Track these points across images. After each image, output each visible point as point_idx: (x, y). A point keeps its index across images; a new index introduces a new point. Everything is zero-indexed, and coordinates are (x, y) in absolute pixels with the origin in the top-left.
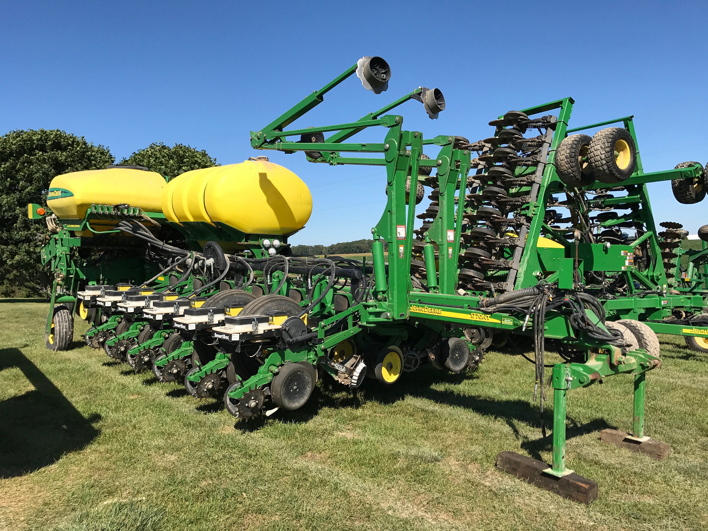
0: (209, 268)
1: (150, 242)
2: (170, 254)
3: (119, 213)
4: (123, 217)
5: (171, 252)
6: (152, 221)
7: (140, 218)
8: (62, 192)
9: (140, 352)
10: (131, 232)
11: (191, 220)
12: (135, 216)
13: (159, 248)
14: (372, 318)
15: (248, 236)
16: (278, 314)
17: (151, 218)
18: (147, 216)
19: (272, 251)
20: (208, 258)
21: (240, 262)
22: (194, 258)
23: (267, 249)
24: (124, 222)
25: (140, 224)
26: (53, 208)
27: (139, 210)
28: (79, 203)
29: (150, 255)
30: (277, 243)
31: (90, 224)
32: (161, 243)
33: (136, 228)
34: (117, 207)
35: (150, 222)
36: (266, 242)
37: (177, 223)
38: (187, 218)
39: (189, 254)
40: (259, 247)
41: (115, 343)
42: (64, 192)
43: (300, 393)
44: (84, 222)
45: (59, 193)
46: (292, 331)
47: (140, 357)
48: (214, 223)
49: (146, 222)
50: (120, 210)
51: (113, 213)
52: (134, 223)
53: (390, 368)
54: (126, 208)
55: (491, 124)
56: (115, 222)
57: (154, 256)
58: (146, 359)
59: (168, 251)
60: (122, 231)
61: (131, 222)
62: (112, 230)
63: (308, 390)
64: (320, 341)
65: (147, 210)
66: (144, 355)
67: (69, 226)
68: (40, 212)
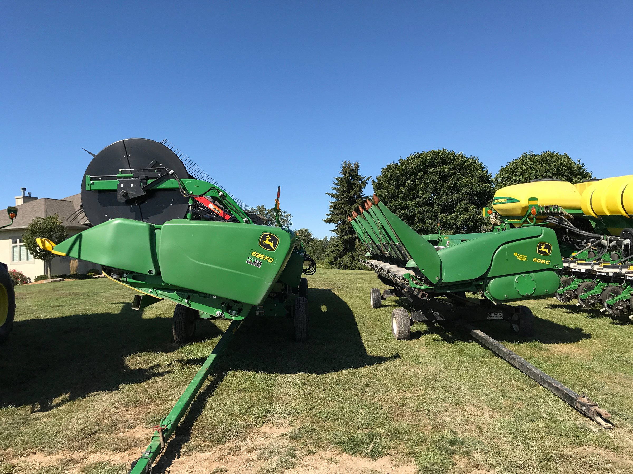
0: (626, 246)
1: (568, 228)
2: (583, 237)
3: (548, 211)
4: (551, 214)
5: (586, 236)
6: (570, 215)
7: (562, 213)
8: (508, 199)
9: (589, 297)
10: (558, 224)
11: (608, 214)
12: (559, 212)
13: (577, 233)
17: (568, 213)
18: (565, 212)
20: (625, 239)
22: (609, 240)
24: (551, 217)
25: (564, 218)
26: (499, 209)
27: (561, 209)
28: (524, 206)
29: (566, 239)
31: (529, 219)
32: (578, 230)
33: (561, 221)
34: (547, 207)
35: (568, 216)
37: (593, 217)
38: (604, 213)
39: (602, 237)
41: (564, 292)
42: (510, 200)
44: (525, 218)
45: (506, 200)
47: (588, 300)
48: (629, 216)
49: (565, 216)
50: (549, 209)
51: (545, 211)
52: (559, 217)
54: (556, 208)
56: (545, 217)
57: (570, 239)
58: (592, 301)
59: (584, 235)
60: (550, 222)
61: (557, 217)
62: (543, 222)
65: (566, 208)
66: (591, 299)
67: (509, 220)
68: (489, 212)
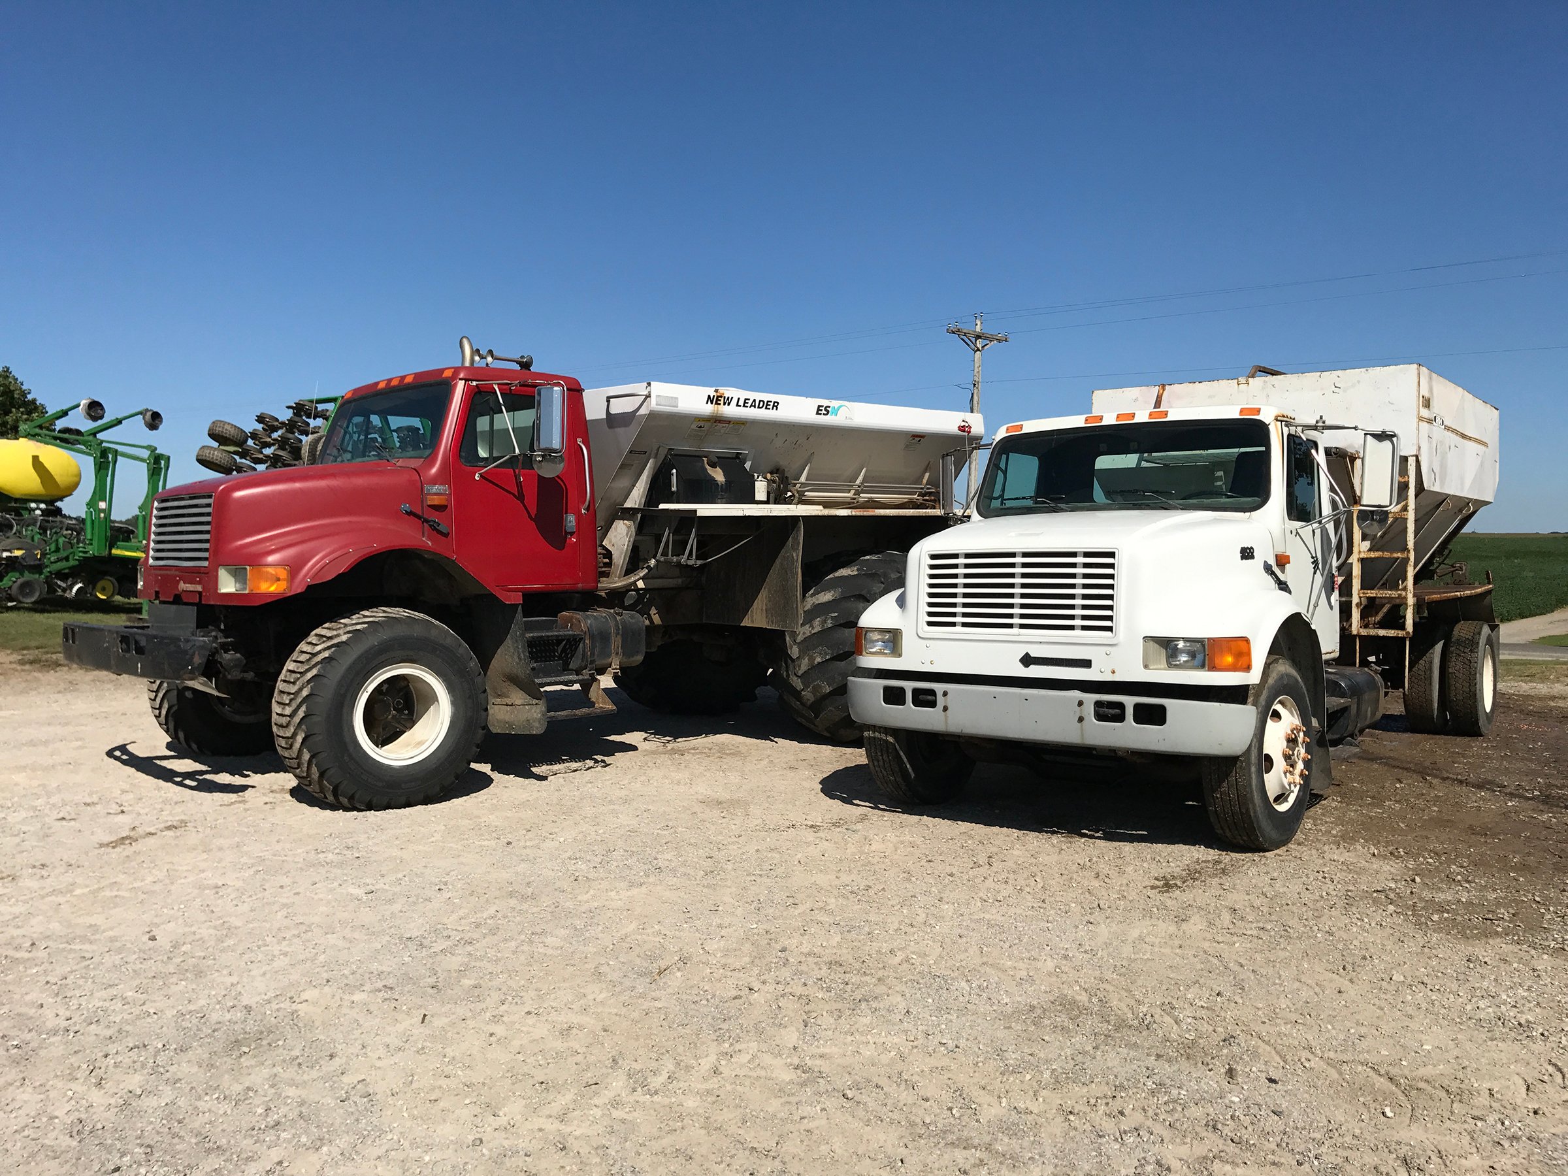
14: (81, 554)
15: (16, 500)
16: (18, 549)
19: (38, 512)
21: (8, 519)
23: (34, 510)
30: (43, 506)
36: (33, 505)
40: (26, 509)
43: (31, 594)
46: (27, 560)
53: (103, 590)
55: (289, 407)
63: (37, 594)
64: (47, 566)
